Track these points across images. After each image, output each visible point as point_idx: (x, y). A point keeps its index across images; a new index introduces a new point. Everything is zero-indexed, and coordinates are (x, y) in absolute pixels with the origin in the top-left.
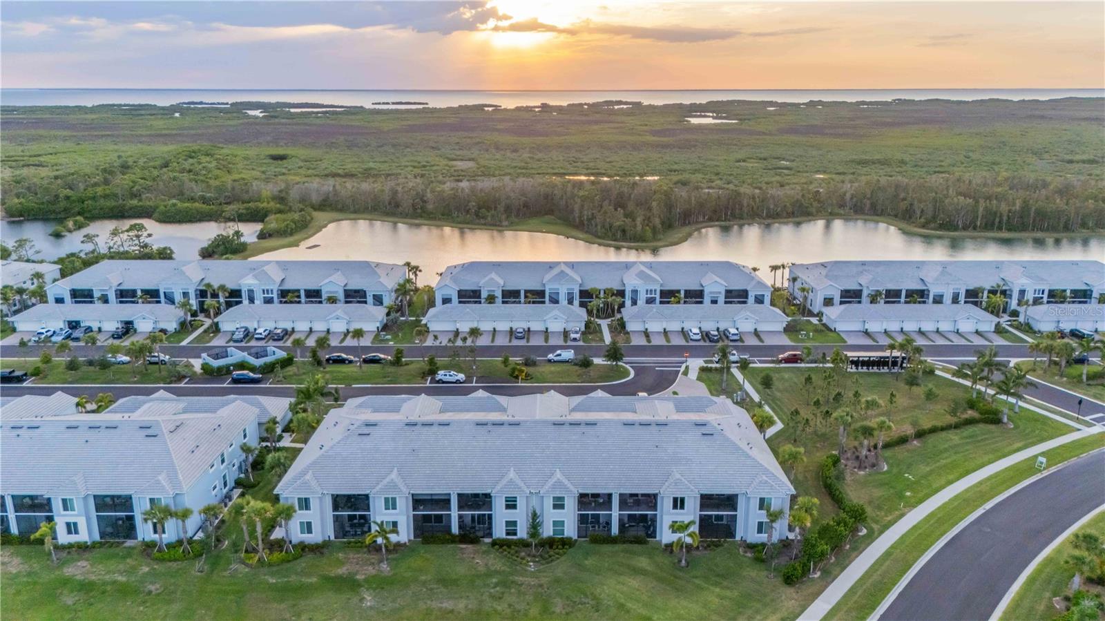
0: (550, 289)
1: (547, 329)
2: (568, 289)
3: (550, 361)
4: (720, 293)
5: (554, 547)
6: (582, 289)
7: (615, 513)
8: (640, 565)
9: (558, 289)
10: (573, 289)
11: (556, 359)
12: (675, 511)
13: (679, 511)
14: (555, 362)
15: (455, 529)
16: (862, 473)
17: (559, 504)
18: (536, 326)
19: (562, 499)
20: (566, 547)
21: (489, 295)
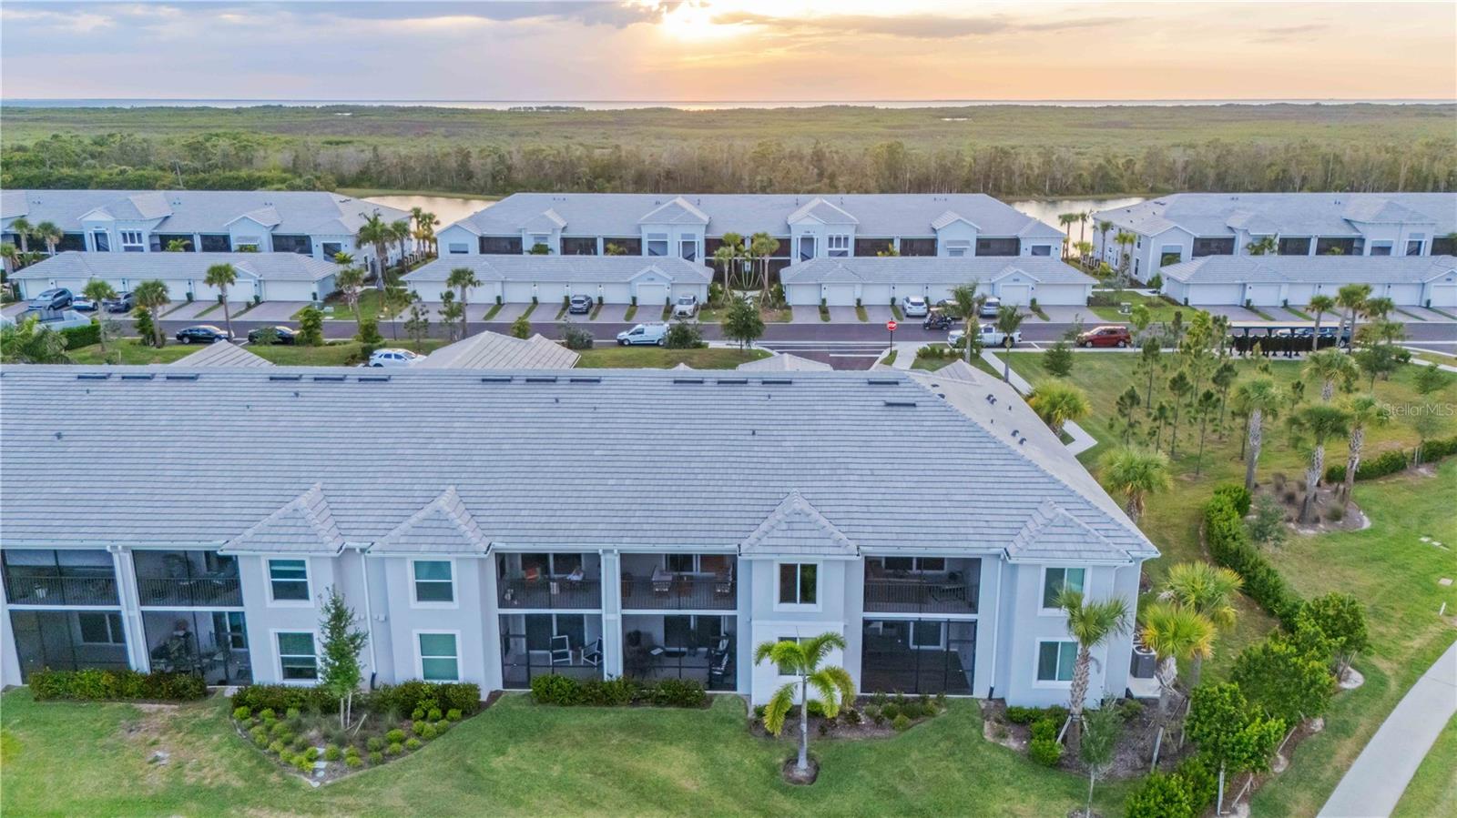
0: (650, 236)
1: (634, 299)
2: (683, 236)
3: (621, 343)
4: (967, 242)
5: (417, 712)
6: (710, 236)
7: (611, 615)
8: (662, 771)
9: (665, 236)
10: (693, 236)
11: (633, 339)
12: (788, 607)
13: (798, 607)
14: (630, 345)
15: (139, 658)
16: (1310, 532)
17: (434, 587)
18: (617, 295)
19: (441, 568)
20: (452, 713)
21: (537, 246)
